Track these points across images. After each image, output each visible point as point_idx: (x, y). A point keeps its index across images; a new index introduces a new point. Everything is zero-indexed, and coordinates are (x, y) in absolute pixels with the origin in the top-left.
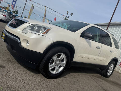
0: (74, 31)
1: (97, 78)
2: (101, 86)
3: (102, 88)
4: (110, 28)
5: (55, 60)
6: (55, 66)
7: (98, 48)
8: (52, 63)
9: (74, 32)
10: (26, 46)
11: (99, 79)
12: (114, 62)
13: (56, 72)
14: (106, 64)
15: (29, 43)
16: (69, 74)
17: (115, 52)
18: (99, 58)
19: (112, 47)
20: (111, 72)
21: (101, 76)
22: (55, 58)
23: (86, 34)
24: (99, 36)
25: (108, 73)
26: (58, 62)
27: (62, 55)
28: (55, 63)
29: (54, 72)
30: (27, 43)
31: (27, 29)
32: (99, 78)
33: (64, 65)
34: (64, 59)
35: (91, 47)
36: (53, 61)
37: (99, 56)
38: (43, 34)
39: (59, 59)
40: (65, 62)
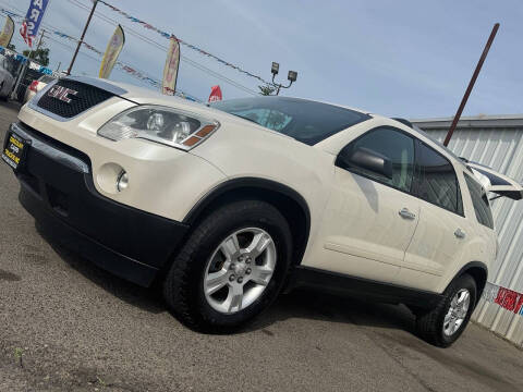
0: (311, 142)
1: (400, 346)
2: (415, 376)
3: (421, 382)
4: (458, 140)
5: (228, 256)
6: (231, 280)
7: (405, 216)
8: (217, 267)
9: (312, 145)
10: (115, 191)
11: (407, 349)
12: (472, 282)
13: (233, 304)
14: (440, 289)
15: (126, 181)
16: (283, 320)
17: (478, 240)
18: (410, 257)
19: (463, 215)
20: (459, 322)
21: (415, 338)
22: (229, 245)
23: (357, 156)
24: (409, 169)
25: (447, 327)
26: (240, 266)
27: (260, 235)
28: (230, 268)
29: (224, 307)
30: (119, 180)
31: (118, 123)
32: (409, 346)
33: (267, 280)
34: (264, 252)
35: (376, 211)
36: (222, 257)
37: (410, 252)
38: (185, 143)
39: (248, 250)
40: (268, 267)
